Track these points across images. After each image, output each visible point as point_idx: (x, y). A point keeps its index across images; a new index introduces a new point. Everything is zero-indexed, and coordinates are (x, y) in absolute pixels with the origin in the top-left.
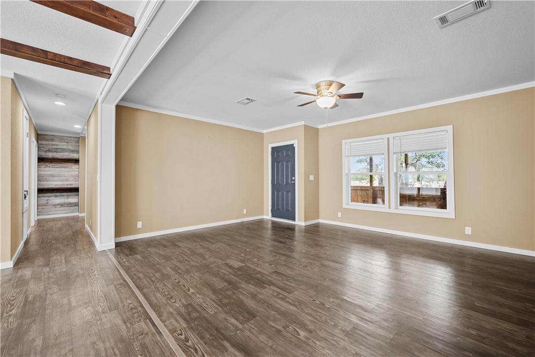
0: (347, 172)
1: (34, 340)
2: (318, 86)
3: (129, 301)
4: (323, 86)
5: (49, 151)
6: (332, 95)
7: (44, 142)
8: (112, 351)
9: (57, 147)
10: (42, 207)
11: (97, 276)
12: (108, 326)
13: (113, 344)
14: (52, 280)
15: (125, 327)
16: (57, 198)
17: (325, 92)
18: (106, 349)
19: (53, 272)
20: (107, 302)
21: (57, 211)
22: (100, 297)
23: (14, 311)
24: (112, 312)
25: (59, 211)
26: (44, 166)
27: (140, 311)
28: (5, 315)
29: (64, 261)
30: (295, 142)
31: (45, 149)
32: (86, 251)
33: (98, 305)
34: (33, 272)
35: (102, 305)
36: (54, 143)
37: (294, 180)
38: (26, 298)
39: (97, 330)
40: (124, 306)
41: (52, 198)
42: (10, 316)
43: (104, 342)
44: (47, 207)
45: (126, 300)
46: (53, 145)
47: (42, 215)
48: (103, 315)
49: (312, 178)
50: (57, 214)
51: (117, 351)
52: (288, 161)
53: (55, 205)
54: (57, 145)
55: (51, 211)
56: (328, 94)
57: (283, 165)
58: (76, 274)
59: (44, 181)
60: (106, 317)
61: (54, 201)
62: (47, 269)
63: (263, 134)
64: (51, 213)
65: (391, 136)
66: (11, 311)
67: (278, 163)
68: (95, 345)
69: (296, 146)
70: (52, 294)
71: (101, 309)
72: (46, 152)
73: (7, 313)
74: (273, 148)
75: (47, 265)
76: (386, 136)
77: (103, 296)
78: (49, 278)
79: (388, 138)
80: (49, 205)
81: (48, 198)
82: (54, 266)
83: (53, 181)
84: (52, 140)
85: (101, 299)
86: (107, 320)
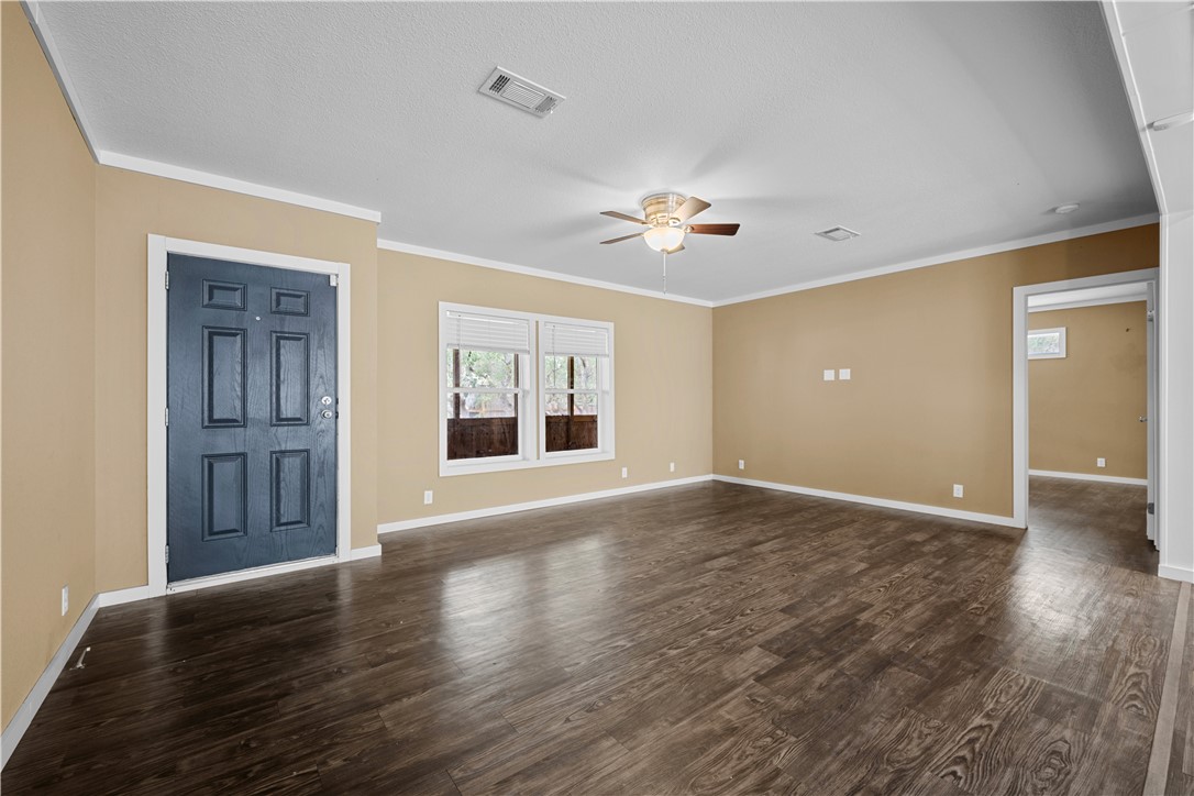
6: (678, 223)
56: (671, 222)
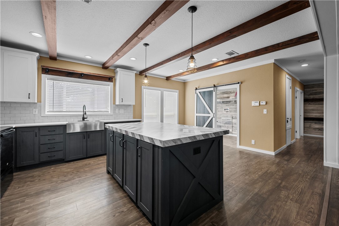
1: (256, 188)
3: (313, 206)
5: (311, 94)
7: (308, 90)
8: (277, 220)
9: (316, 91)
10: (307, 129)
11: (307, 179)
12: (287, 208)
13: (280, 218)
14: (283, 169)
15: (295, 217)
16: (316, 124)
18: (275, 217)
19: (287, 165)
20: (298, 197)
21: (316, 132)
22: (297, 191)
23: (260, 173)
24: (296, 203)
25: (317, 133)
26: (308, 104)
27: (315, 218)
28: (257, 172)
29: (297, 162)
31: (309, 94)
32: (316, 162)
33: (292, 194)
34: (280, 161)
35: (294, 195)
36: (314, 89)
38: (268, 170)
39: (280, 205)
40: (306, 206)
41: (313, 124)
42: (258, 174)
43: (277, 213)
44: (310, 129)
45: (312, 204)
46: (313, 90)
47: (307, 133)
48: (290, 201)
50: (316, 135)
51: (279, 223)
53: (315, 129)
54: (316, 90)
55: (312, 132)
58: (297, 172)
59: (308, 113)
60: (290, 203)
61: (314, 126)
62: (286, 162)
64: (312, 133)
66: (259, 172)
68: (273, 211)
70: (277, 175)
71: (292, 197)
72: (309, 95)
73: (258, 172)
75: (288, 161)
77: (300, 192)
78: (283, 167)
80: (311, 128)
81: (310, 124)
82: (290, 163)
83: (313, 113)
84: (313, 87)
85: (297, 193)
86: (289, 205)
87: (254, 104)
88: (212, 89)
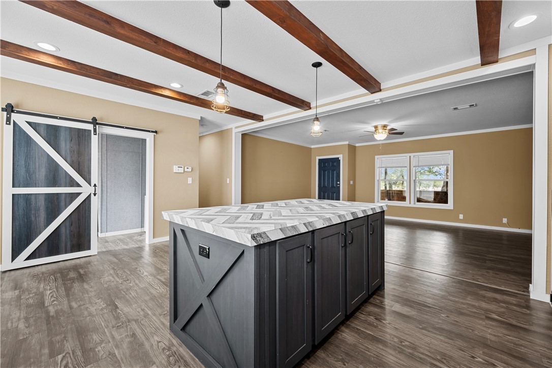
0: (378, 179)
2: (376, 127)
4: (379, 128)
17: (380, 131)
30: (341, 157)
37: (339, 184)
49: (352, 182)
52: (333, 171)
57: (329, 173)
63: (311, 148)
65: (412, 155)
67: (324, 171)
69: (341, 159)
74: (319, 160)
76: (408, 155)
79: (410, 157)
87: (176, 169)
88: (90, 127)
